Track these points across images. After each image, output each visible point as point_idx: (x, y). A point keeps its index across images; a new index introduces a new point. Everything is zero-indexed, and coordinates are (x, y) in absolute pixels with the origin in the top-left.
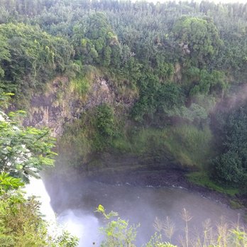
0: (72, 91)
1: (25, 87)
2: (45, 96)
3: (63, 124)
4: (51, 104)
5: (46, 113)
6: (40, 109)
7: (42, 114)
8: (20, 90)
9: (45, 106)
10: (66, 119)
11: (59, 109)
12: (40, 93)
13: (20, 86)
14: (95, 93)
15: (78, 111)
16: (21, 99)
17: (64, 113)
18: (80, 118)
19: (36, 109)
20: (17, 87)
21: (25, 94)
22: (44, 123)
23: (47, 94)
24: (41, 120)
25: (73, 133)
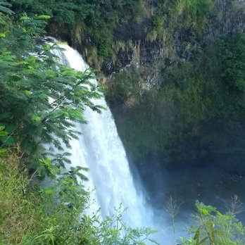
0: (180, 12)
1: (107, 9)
2: (135, 23)
3: (163, 70)
4: (145, 35)
5: (136, 51)
6: (127, 45)
7: (131, 52)
8: (99, 14)
9: (135, 39)
10: (167, 61)
11: (157, 44)
12: (129, 17)
13: (99, 6)
14: (220, 16)
15: (188, 47)
16: (100, 27)
17: (164, 52)
18: (191, 59)
19: (121, 45)
20: (95, 9)
21: (106, 20)
22: (133, 67)
23: (139, 20)
24: (128, 62)
25: (177, 85)
